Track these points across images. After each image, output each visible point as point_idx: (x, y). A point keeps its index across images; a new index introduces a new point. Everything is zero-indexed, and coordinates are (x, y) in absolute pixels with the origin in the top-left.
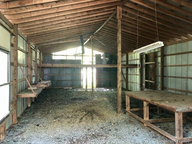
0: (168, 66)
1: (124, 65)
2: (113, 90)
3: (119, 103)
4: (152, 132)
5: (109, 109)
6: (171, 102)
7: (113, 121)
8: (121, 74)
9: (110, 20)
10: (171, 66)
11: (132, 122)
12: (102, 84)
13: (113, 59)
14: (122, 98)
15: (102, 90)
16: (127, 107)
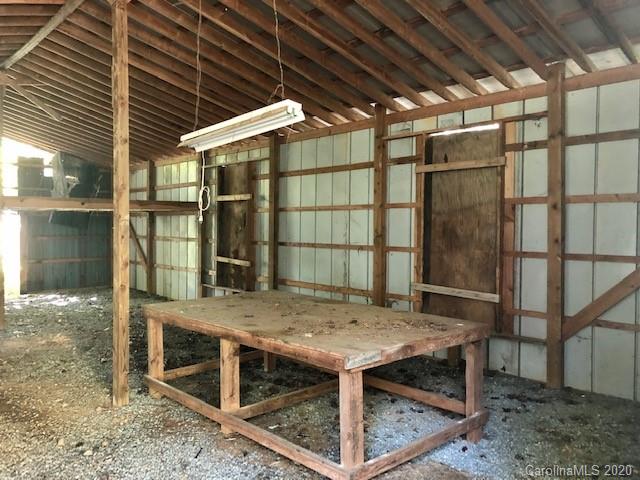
0: (291, 211)
1: (141, 203)
2: (94, 299)
3: (121, 351)
4: (254, 455)
5: (73, 381)
6: (321, 332)
7: (94, 433)
8: (131, 237)
9: (76, 10)
10: (301, 210)
11: (174, 424)
12: (49, 278)
13: (95, 179)
14: (133, 327)
15: (47, 300)
16: (152, 368)
